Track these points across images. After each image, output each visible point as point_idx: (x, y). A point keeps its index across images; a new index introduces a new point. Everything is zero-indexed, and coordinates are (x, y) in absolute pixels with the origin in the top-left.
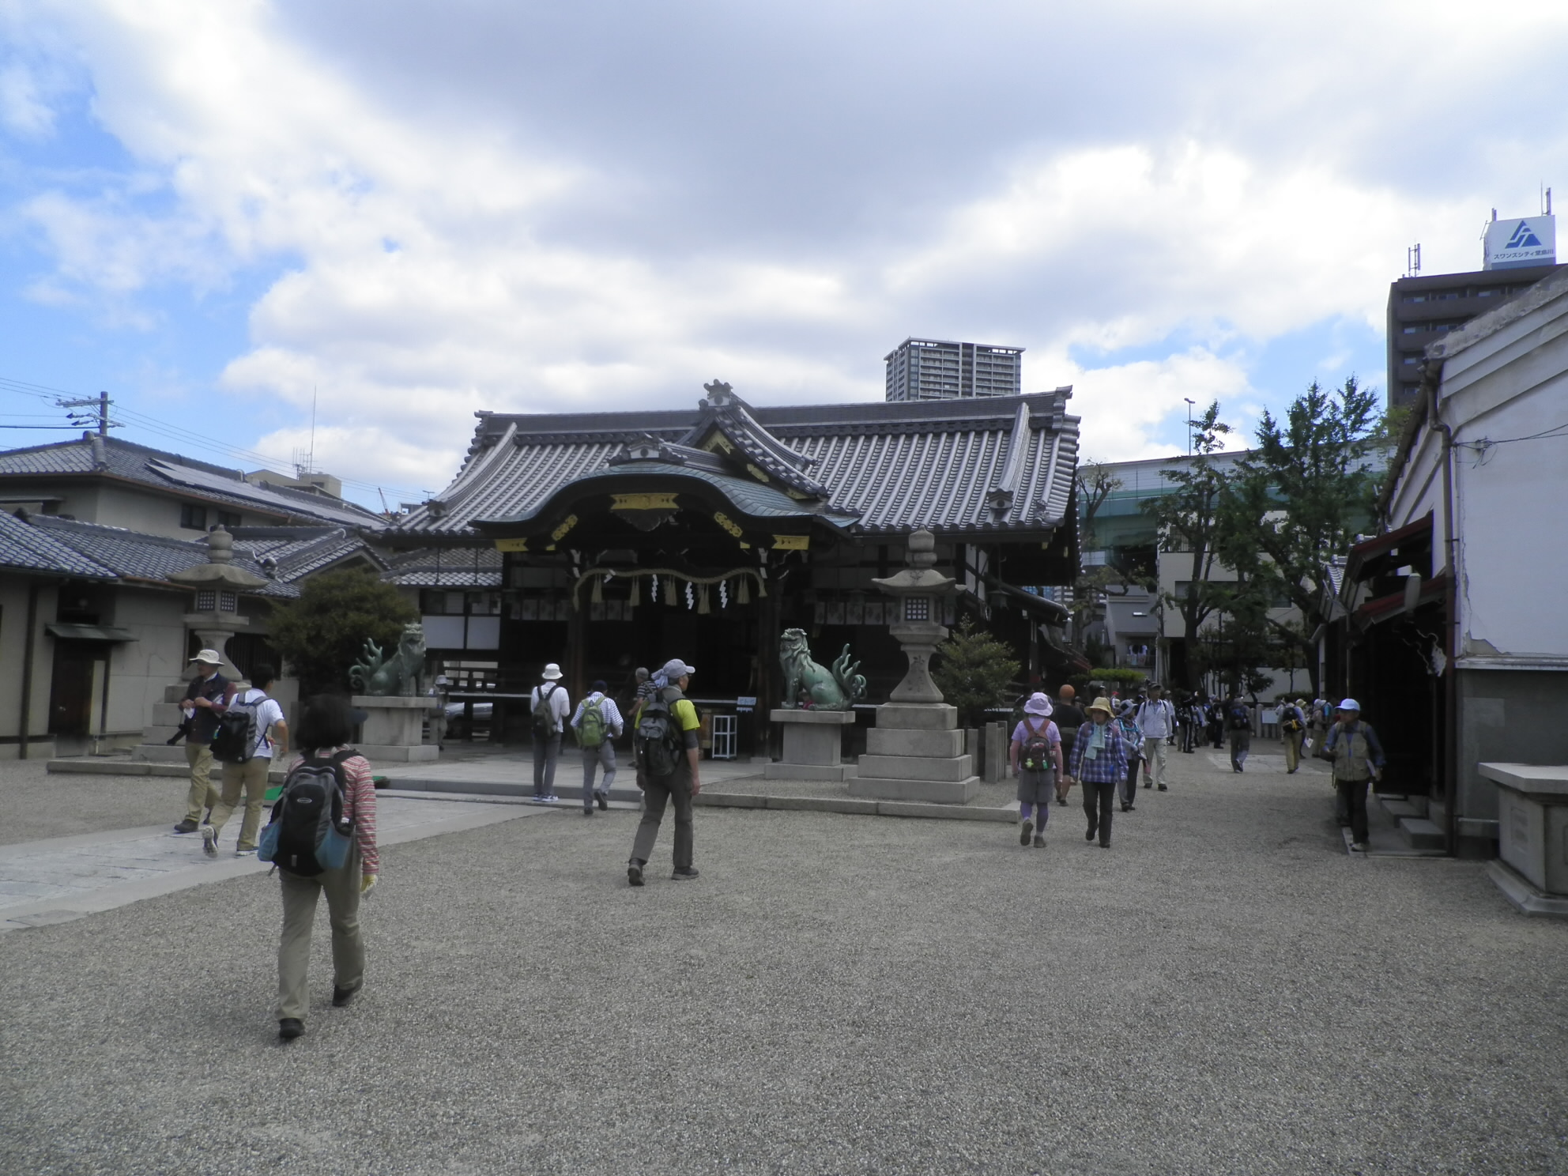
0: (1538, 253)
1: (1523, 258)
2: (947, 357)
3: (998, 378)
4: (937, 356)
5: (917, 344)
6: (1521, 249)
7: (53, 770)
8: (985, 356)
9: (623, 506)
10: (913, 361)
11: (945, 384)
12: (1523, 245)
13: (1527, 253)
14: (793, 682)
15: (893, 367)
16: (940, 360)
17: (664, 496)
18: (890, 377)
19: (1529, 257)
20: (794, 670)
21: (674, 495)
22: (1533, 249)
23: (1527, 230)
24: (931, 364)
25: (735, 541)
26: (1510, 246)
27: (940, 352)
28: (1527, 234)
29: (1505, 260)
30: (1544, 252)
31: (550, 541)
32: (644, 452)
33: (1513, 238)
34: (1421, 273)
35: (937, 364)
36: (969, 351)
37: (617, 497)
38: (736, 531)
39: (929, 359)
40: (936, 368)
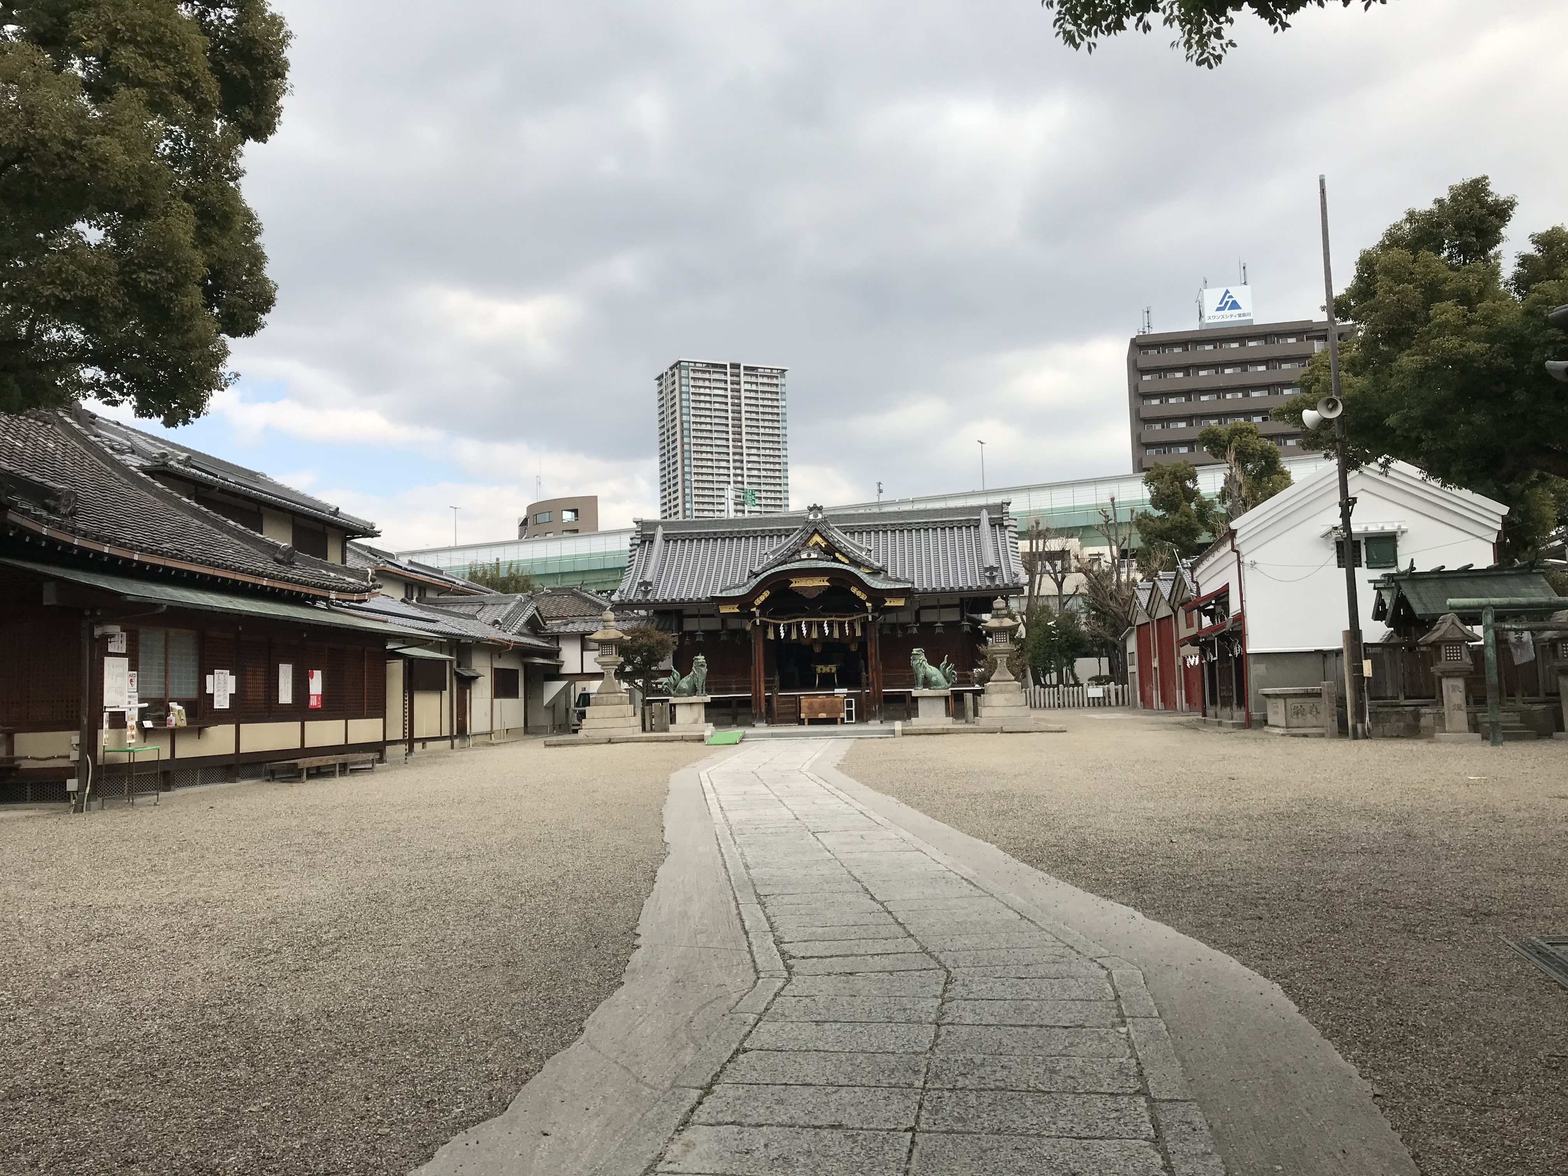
0: (1240, 315)
1: (1229, 319)
2: (716, 376)
3: (763, 396)
4: (707, 376)
5: (687, 364)
6: (1226, 312)
7: (547, 745)
8: (751, 375)
9: (797, 585)
10: (684, 381)
11: (715, 402)
12: (1229, 309)
13: (1231, 316)
14: (921, 676)
15: (663, 387)
16: (709, 380)
17: (822, 578)
18: (661, 396)
19: (1233, 319)
20: (921, 670)
21: (826, 578)
22: (1235, 312)
23: (1231, 297)
24: (701, 383)
25: (864, 602)
26: (1219, 309)
27: (709, 372)
28: (1231, 300)
29: (1216, 321)
30: (1244, 315)
31: (754, 606)
32: (809, 555)
33: (1221, 303)
34: (1154, 331)
35: (707, 384)
36: (736, 371)
37: (793, 580)
38: (863, 597)
39: (699, 379)
40: (705, 387)
